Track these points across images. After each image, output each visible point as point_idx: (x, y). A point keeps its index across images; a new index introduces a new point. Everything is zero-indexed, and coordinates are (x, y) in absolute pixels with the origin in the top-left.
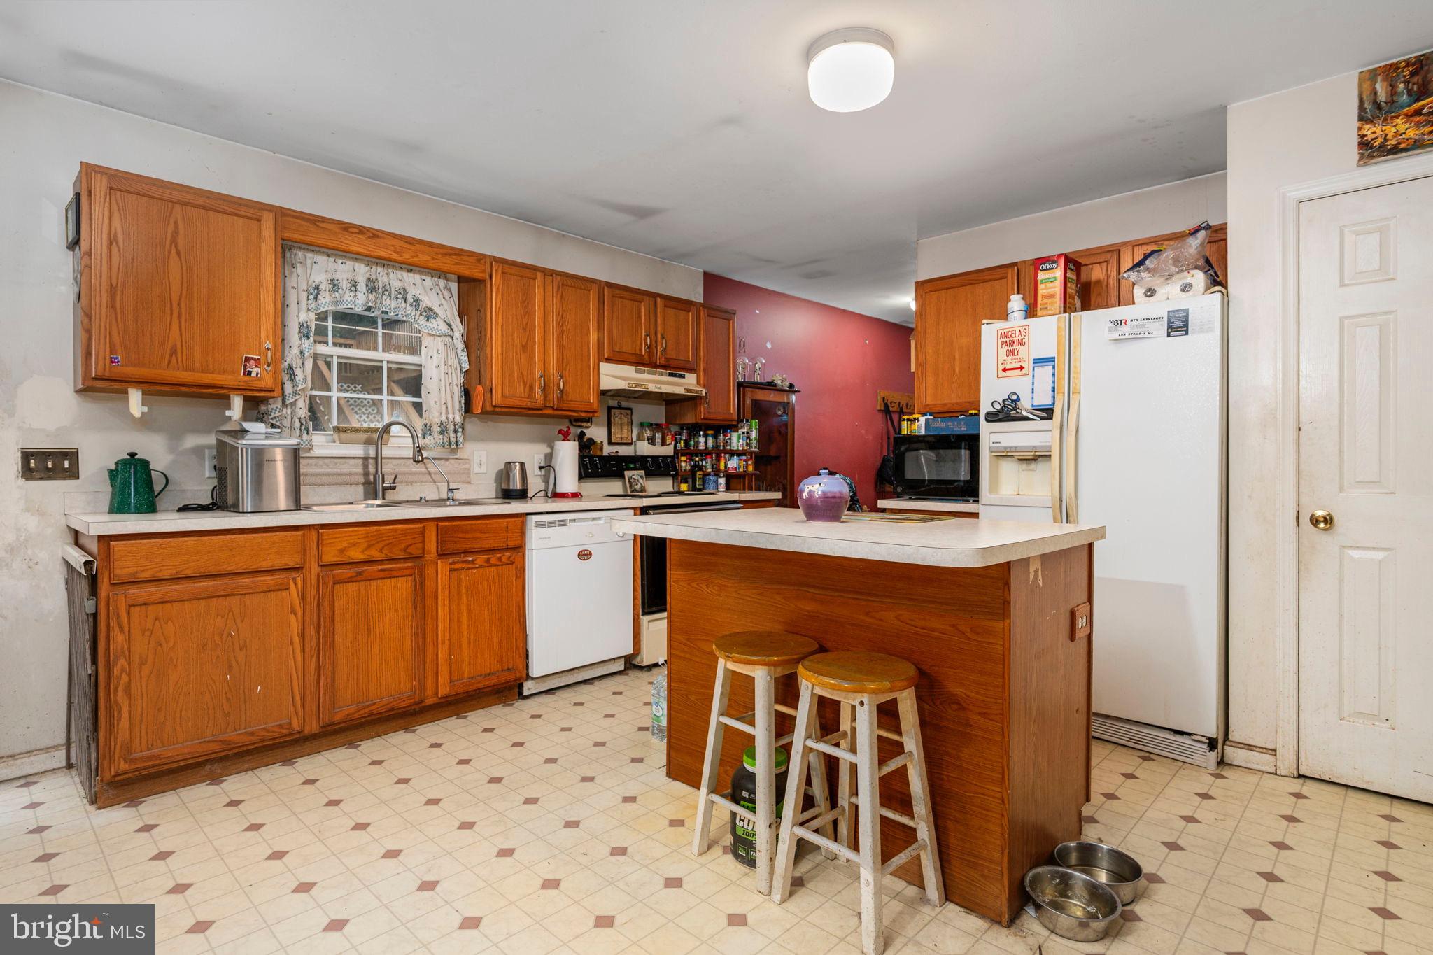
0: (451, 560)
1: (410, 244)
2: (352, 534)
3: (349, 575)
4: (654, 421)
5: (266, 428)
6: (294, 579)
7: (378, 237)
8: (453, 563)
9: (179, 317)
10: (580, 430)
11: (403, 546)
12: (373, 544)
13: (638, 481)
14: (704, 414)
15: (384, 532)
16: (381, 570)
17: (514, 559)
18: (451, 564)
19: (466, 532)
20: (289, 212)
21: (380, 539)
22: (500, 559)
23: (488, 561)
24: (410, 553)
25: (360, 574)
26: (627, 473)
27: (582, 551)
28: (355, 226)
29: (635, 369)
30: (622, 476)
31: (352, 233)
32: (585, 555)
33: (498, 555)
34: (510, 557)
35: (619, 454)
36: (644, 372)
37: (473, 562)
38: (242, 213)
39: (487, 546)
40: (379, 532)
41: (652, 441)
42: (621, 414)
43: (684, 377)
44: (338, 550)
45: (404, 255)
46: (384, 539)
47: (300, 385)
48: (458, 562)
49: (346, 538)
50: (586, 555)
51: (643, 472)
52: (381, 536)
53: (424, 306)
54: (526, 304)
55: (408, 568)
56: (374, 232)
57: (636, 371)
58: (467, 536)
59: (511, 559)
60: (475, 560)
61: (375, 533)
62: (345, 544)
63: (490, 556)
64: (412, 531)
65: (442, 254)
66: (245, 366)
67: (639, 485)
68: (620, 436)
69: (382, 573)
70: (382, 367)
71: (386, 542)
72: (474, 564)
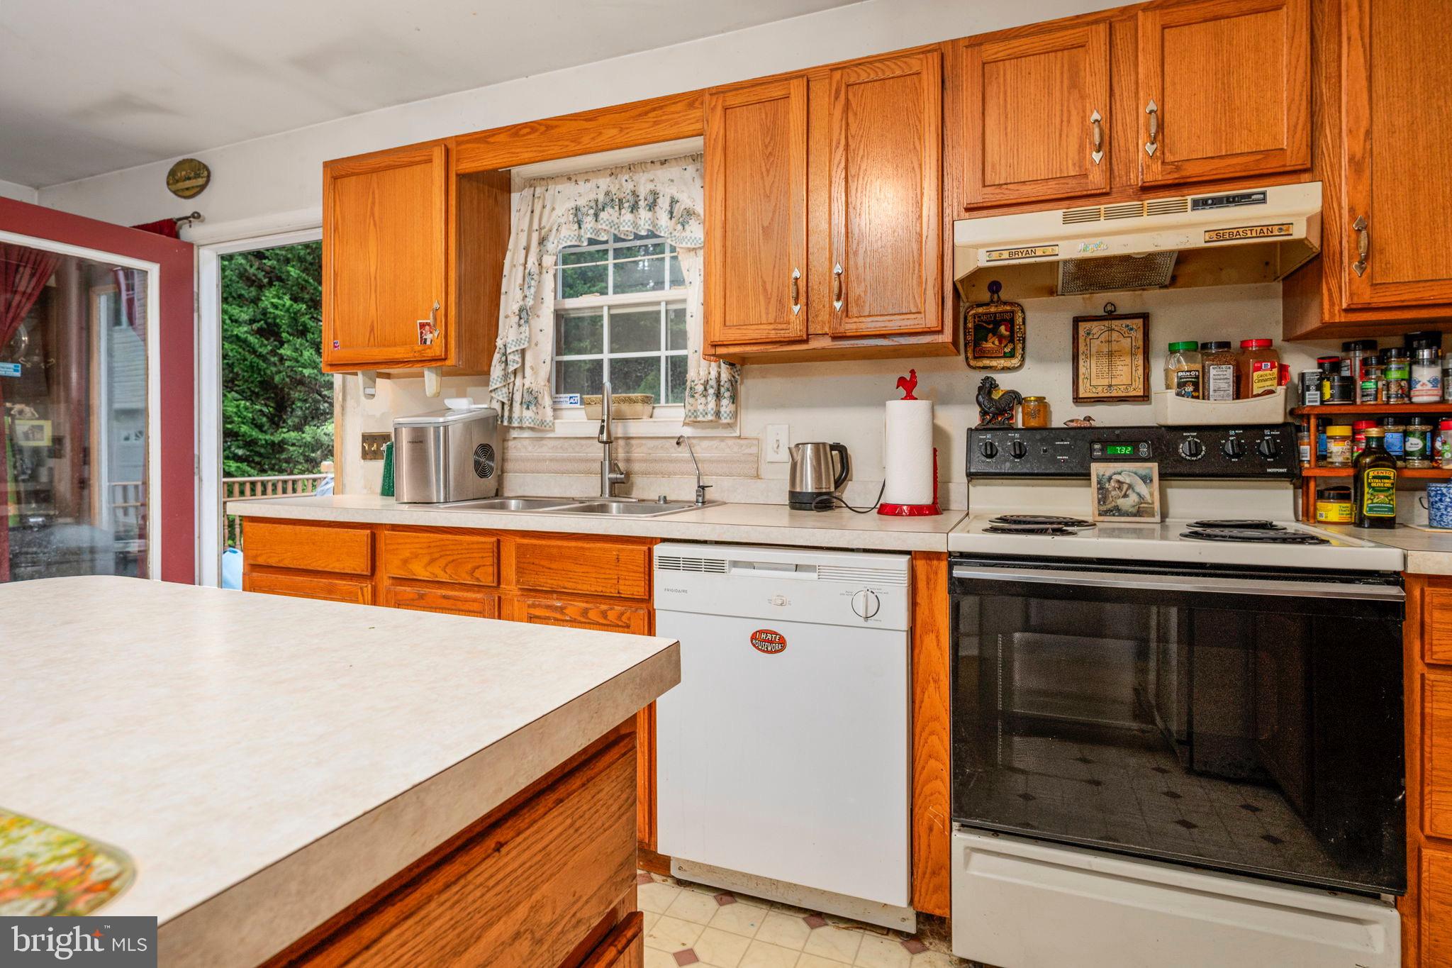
0: (530, 602)
1: (591, 120)
2: (417, 540)
3: (411, 596)
4: (1214, 337)
5: (470, 404)
6: (361, 589)
7: (552, 127)
8: (533, 606)
9: (376, 291)
10: (983, 374)
11: (470, 566)
12: (436, 559)
13: (1130, 486)
14: (1352, 295)
15: (447, 542)
16: (445, 597)
17: (629, 619)
18: (529, 606)
19: (551, 558)
20: (462, 138)
21: (443, 553)
22: (604, 614)
23: (585, 612)
24: (478, 579)
25: (422, 597)
26: (1097, 469)
27: (761, 632)
28: (525, 125)
29: (1065, 215)
30: (1086, 476)
31: (524, 135)
32: (768, 642)
33: (604, 607)
34: (622, 614)
35: (1094, 424)
36: (1096, 217)
37: (561, 609)
38: (417, 159)
39: (585, 587)
40: (442, 543)
41: (1196, 387)
42: (1112, 330)
43: (1264, 201)
44: (402, 560)
45: (582, 140)
46: (448, 553)
47: (513, 347)
48: (539, 606)
49: (408, 546)
50: (771, 642)
51: (1154, 466)
52: (444, 548)
53: (683, 207)
54: (770, 149)
55: (475, 600)
56: (544, 122)
57: (1067, 220)
58: (554, 566)
59: (624, 618)
60: (565, 608)
61: (438, 544)
62: (407, 554)
63: (589, 606)
64: (480, 546)
65: (633, 117)
66: (421, 333)
67: (1133, 498)
68: (1106, 382)
69: (444, 601)
70: (659, 313)
71: (450, 558)
72: (563, 613)
